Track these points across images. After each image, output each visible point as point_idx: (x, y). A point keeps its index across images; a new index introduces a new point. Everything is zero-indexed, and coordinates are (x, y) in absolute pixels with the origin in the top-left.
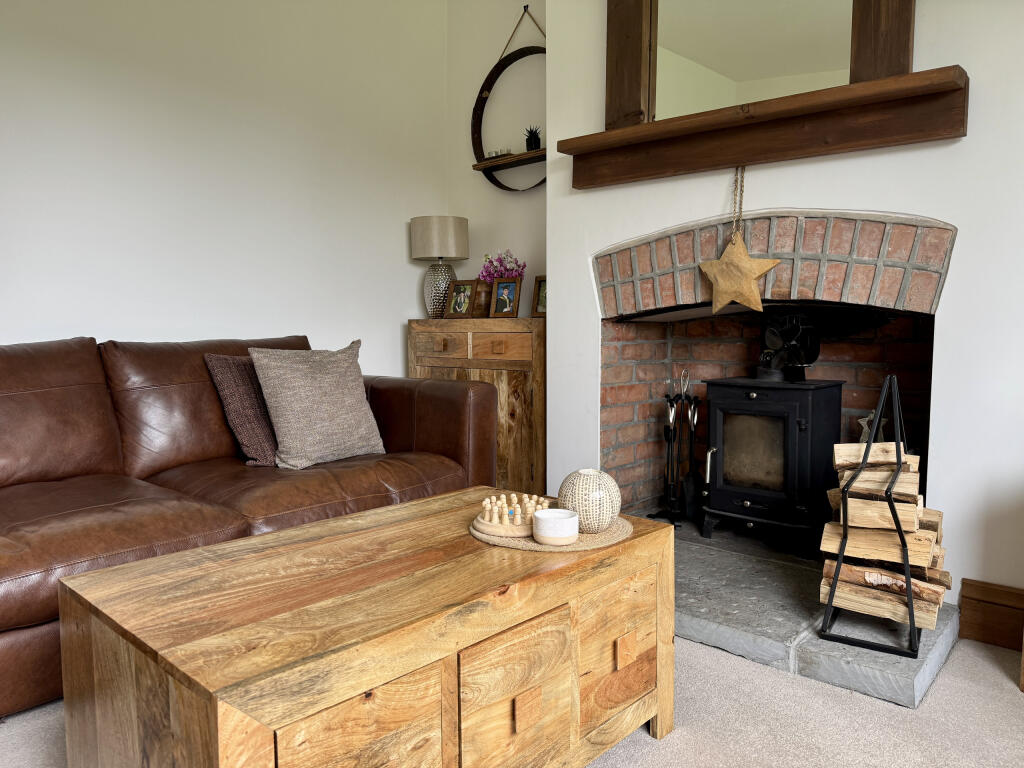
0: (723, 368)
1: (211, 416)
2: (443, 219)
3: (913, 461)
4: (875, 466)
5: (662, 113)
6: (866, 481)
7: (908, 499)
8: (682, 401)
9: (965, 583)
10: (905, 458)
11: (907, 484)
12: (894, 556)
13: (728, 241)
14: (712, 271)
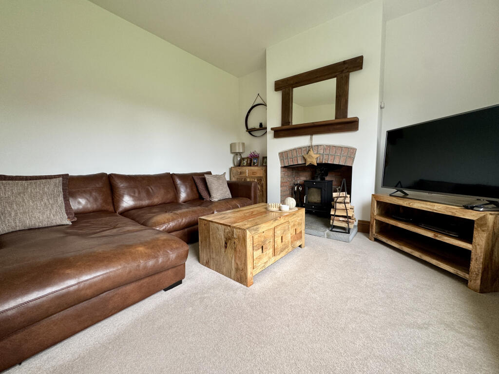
0: (306, 178)
1: (195, 190)
2: (239, 143)
3: (349, 196)
4: (341, 197)
5: (294, 123)
6: (339, 200)
7: (348, 203)
8: (298, 185)
9: (359, 221)
10: (347, 195)
11: (347, 200)
12: (345, 214)
13: (309, 150)
14: (306, 157)
